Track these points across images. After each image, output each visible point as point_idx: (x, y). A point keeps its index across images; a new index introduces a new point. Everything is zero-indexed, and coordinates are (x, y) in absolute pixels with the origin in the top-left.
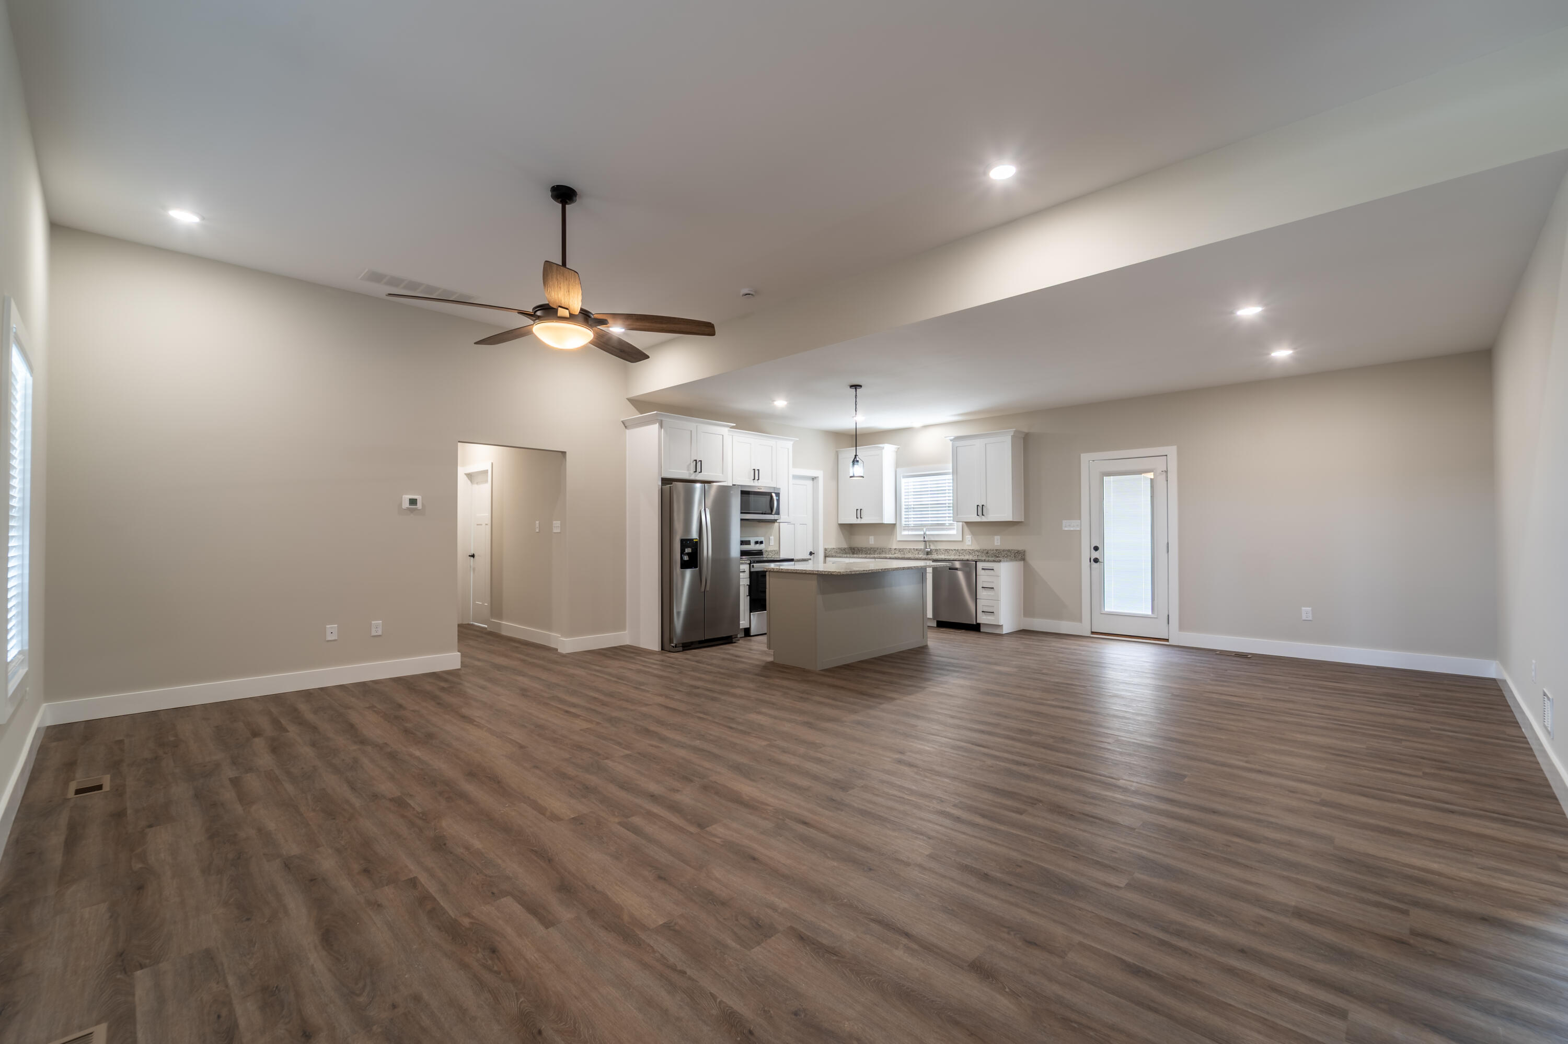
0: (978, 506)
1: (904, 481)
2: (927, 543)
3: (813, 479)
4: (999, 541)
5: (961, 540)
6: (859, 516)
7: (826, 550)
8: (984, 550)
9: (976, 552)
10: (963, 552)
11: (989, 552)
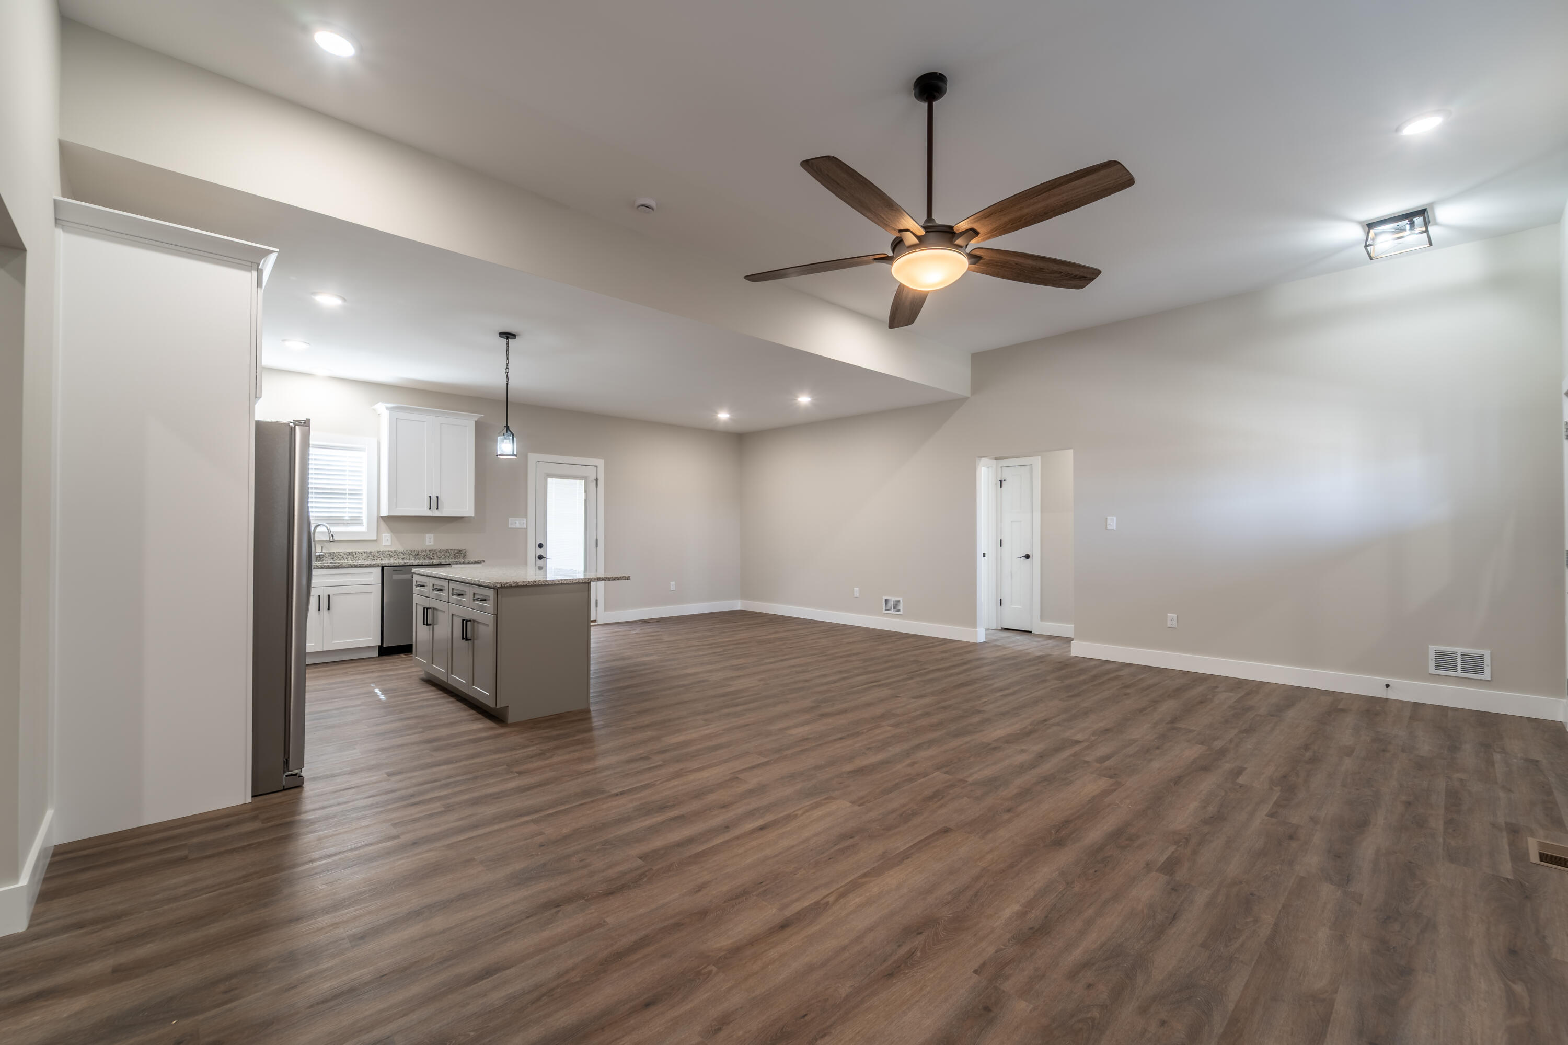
0: (430, 497)
5: (375, 539)
8: (412, 551)
9: (399, 555)
10: (379, 556)
11: (420, 553)
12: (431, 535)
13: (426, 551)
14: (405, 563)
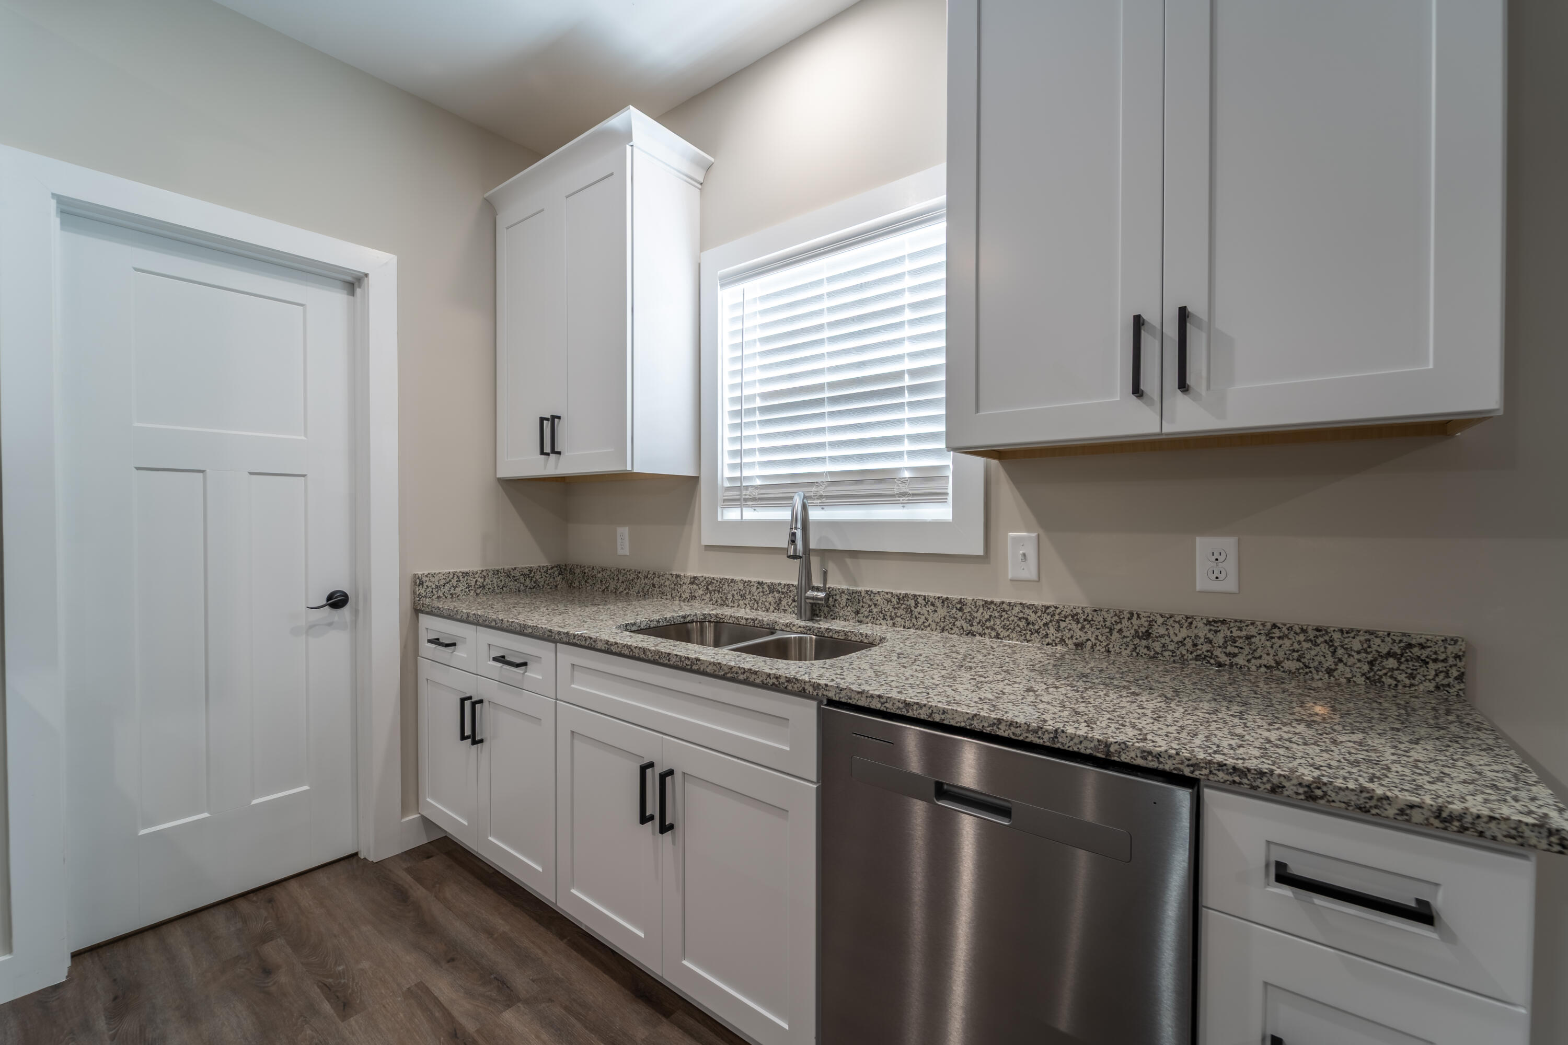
1: (727, 297)
2: (815, 562)
3: (349, 281)
4: (1230, 566)
5: (980, 552)
6: (547, 449)
7: (419, 581)
8: (1118, 614)
9: (1063, 625)
10: (989, 620)
11: (1162, 631)
12: (1227, 544)
13: (1189, 621)
14: (907, 705)
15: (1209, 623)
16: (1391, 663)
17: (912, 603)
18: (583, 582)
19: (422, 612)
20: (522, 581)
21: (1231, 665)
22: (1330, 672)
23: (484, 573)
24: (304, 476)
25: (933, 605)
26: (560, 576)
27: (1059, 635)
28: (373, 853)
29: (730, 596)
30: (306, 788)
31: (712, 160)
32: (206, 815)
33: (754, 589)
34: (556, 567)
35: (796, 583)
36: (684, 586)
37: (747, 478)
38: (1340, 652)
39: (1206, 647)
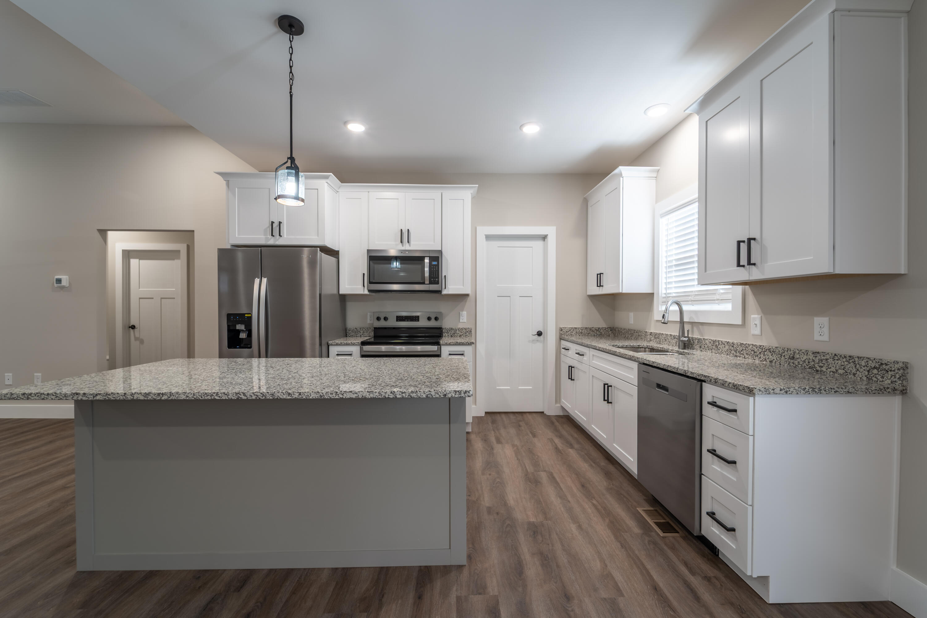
0: (739, 243)
1: (663, 222)
2: (686, 326)
3: (544, 238)
4: (826, 330)
5: (740, 322)
6: (600, 285)
7: (561, 330)
8: (783, 349)
9: (766, 353)
10: (742, 351)
11: (798, 356)
12: (825, 320)
13: (807, 352)
15: (813, 353)
16: (875, 371)
17: (717, 343)
18: (618, 334)
19: (562, 339)
20: (596, 332)
21: (821, 371)
22: (854, 374)
23: (582, 328)
24: (532, 297)
25: (724, 344)
26: (611, 331)
27: (764, 357)
28: (548, 413)
29: (662, 340)
30: (531, 388)
31: (659, 168)
32: (509, 388)
33: (669, 337)
34: (609, 328)
35: (678, 335)
36: (648, 336)
37: (668, 293)
38: (858, 366)
39: (813, 363)
